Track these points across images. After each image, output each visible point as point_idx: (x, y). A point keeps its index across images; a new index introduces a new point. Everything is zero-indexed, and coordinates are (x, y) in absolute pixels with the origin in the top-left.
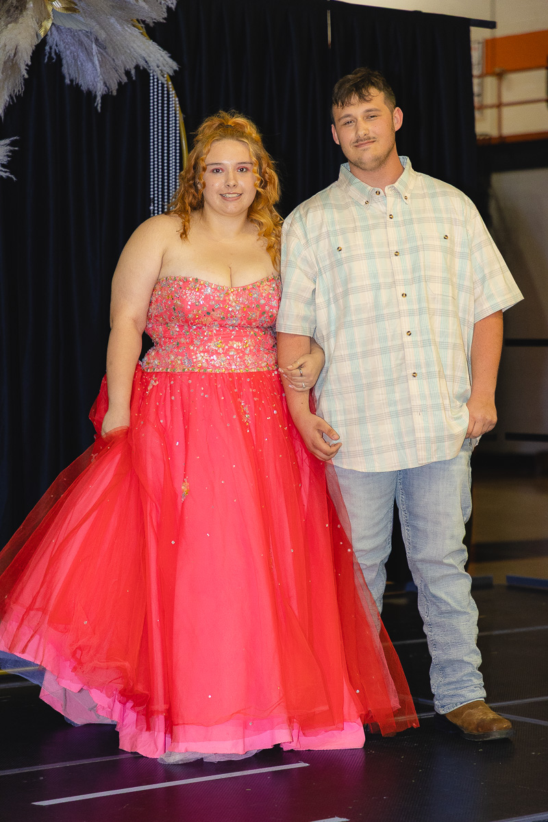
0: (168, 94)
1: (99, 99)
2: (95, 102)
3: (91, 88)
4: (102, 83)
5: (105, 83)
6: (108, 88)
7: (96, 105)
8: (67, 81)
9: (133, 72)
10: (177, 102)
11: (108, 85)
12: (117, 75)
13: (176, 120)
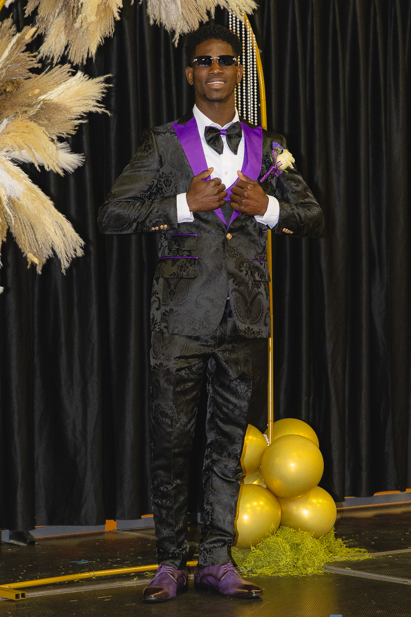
0: (246, 31)
1: (177, 36)
2: (173, 38)
8: (152, 21)
9: (213, 12)
10: (254, 39)
12: (199, 15)
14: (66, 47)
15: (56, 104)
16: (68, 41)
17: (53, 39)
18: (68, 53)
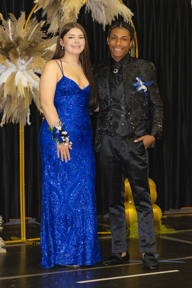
1: (104, 26)
3: (102, 22)
4: (106, 20)
7: (103, 28)
8: (94, 20)
9: (117, 16)
11: (108, 21)
12: (111, 18)
14: (58, 29)
15: (52, 51)
16: (59, 27)
17: (53, 26)
18: (59, 32)
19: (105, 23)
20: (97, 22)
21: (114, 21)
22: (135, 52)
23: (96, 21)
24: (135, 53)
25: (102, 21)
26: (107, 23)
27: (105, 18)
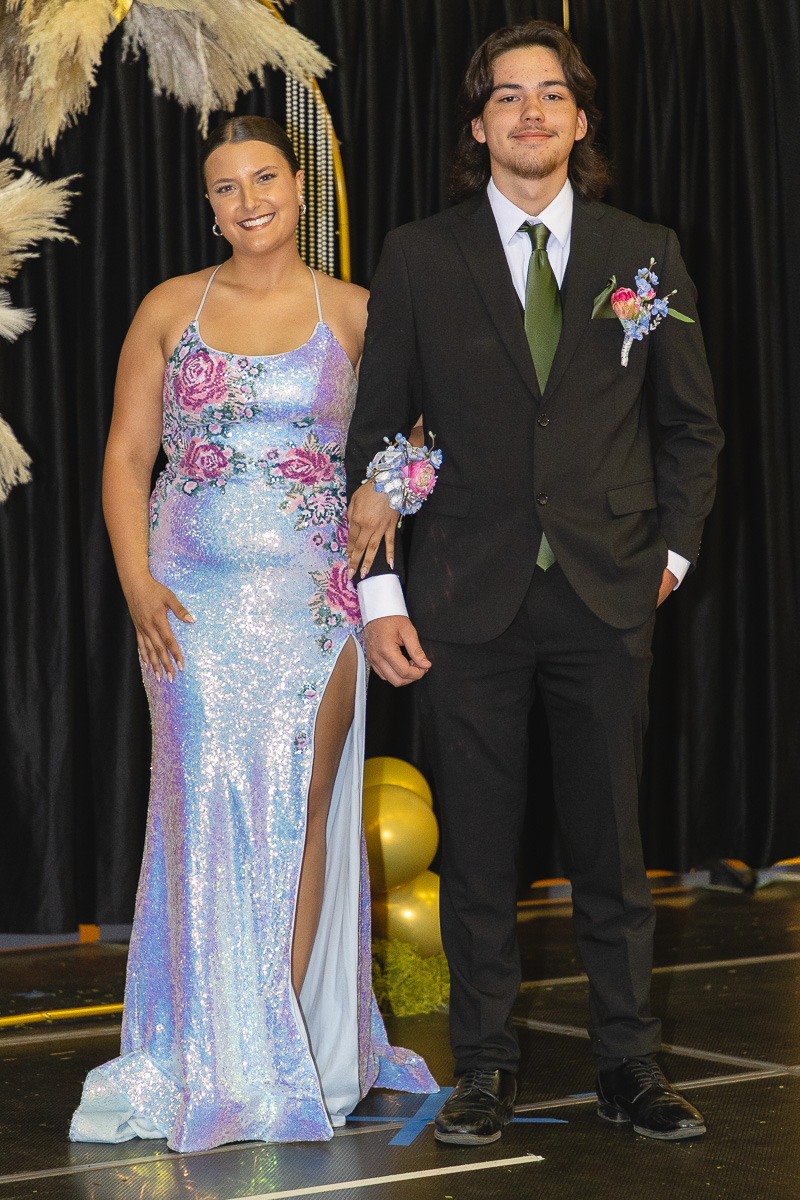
0: (315, 109)
1: (205, 119)
2: (198, 122)
3: (195, 100)
4: (210, 93)
5: (216, 93)
6: (221, 101)
7: (200, 127)
8: (157, 91)
9: (260, 74)
10: (329, 122)
11: (221, 96)
12: (235, 80)
13: (327, 149)
14: (9, 131)
16: (12, 121)
18: (13, 139)
19: (207, 104)
20: (173, 99)
21: (249, 92)
22: (337, 226)
23: (168, 93)
24: (334, 232)
25: (195, 94)
26: (217, 101)
27: (209, 84)
